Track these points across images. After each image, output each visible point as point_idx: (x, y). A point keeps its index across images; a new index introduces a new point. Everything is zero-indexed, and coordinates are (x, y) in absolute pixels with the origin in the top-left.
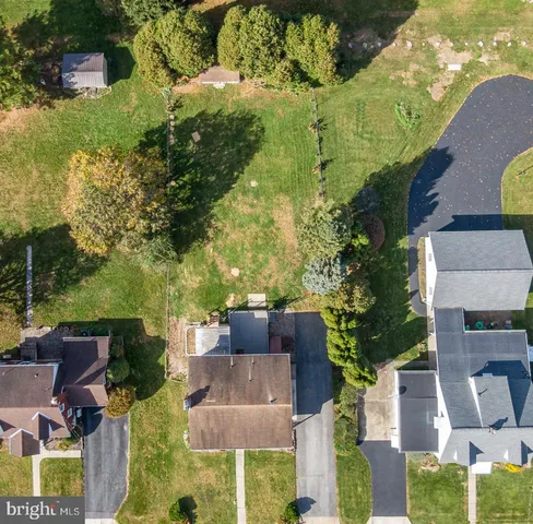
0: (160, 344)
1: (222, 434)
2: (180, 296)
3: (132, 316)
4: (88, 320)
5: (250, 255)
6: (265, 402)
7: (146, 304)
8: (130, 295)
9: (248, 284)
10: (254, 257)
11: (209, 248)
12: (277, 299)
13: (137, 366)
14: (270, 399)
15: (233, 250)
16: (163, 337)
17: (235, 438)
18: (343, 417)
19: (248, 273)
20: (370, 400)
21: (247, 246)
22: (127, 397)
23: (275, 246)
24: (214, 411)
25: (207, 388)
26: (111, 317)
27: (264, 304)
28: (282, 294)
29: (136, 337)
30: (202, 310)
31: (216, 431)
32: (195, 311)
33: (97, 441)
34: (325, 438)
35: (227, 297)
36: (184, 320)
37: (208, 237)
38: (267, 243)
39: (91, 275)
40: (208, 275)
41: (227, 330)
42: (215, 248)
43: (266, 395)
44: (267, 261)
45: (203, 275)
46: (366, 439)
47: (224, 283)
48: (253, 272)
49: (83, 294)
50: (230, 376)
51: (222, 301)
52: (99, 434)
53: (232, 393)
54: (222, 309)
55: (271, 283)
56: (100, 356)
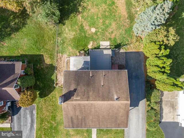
0: (52, 68)
1: (84, 119)
2: (64, 43)
3: (38, 53)
4: (15, 55)
5: (101, 21)
6: (112, 99)
7: (45, 47)
8: (37, 42)
9: (100, 36)
10: (104, 22)
11: (79, 17)
12: (116, 44)
13: (40, 80)
14: (116, 97)
15: (92, 18)
16: (54, 65)
17: (92, 121)
18: (152, 108)
19: (100, 30)
20: (166, 100)
21: (100, 16)
22: (30, 96)
23: (115, 15)
24: (79, 105)
25: (75, 90)
26: (27, 53)
27: (109, 47)
28: (119, 42)
29: (40, 64)
30: (75, 50)
31: (80, 117)
32: (71, 50)
33: (19, 119)
34: (140, 120)
35: (89, 43)
36: (65, 56)
37: (79, 12)
38: (111, 15)
39: (17, 32)
40: (78, 31)
41: (88, 59)
42: (83, 17)
43: (113, 95)
44: (110, 24)
45: (76, 31)
46: (163, 121)
47: (87, 36)
48: (103, 30)
49: (13, 41)
50: (90, 82)
51: (86, 45)
52: (20, 115)
53: (91, 93)
54: (86, 50)
55: (113, 36)
56: (16, 72)
